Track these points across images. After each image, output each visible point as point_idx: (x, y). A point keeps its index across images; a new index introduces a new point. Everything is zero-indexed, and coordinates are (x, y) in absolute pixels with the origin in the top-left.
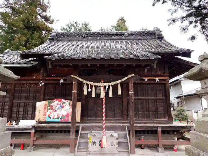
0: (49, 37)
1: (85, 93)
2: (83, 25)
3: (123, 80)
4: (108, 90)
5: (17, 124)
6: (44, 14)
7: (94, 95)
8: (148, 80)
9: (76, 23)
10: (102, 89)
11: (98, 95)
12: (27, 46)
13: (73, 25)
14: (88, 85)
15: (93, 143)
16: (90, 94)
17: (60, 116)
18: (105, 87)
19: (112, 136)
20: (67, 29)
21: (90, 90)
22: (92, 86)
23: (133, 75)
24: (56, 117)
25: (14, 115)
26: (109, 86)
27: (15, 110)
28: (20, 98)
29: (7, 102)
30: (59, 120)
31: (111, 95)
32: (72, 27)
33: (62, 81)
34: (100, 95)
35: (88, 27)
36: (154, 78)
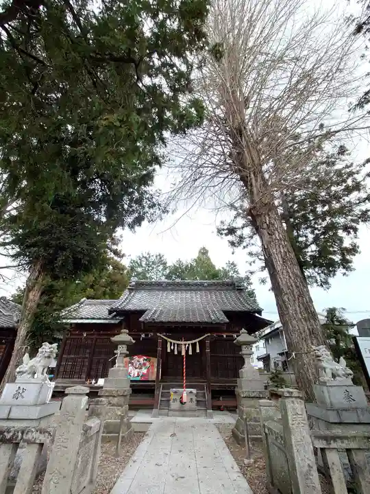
0: (129, 287)
1: (169, 350)
2: (157, 257)
3: (201, 339)
4: (188, 347)
5: (96, 383)
6: (114, 247)
7: (176, 353)
8: (226, 336)
9: (148, 254)
10: (183, 347)
11: (180, 352)
12: (95, 287)
13: (146, 258)
14: (171, 343)
15: (175, 400)
16: (172, 351)
17: (141, 374)
18: (185, 345)
19: (191, 392)
20: (137, 262)
21: (172, 348)
22: (174, 344)
23: (209, 334)
24: (136, 375)
25: (93, 373)
26: (189, 344)
27: (94, 367)
28: (100, 353)
29: (87, 358)
30: (138, 379)
31: (190, 353)
32: (144, 259)
33: (143, 336)
34: (181, 352)
35: (162, 259)
36: (231, 334)
